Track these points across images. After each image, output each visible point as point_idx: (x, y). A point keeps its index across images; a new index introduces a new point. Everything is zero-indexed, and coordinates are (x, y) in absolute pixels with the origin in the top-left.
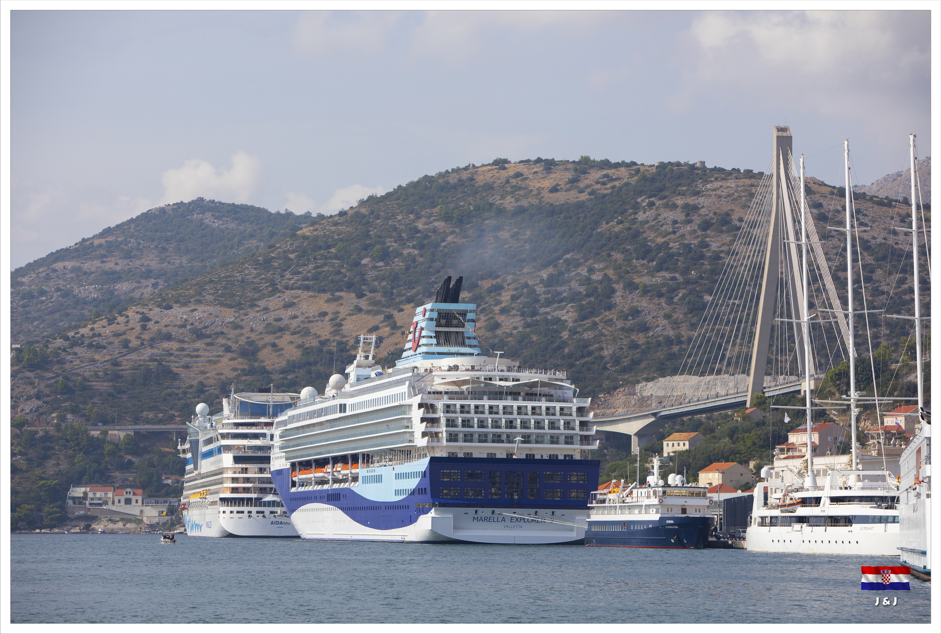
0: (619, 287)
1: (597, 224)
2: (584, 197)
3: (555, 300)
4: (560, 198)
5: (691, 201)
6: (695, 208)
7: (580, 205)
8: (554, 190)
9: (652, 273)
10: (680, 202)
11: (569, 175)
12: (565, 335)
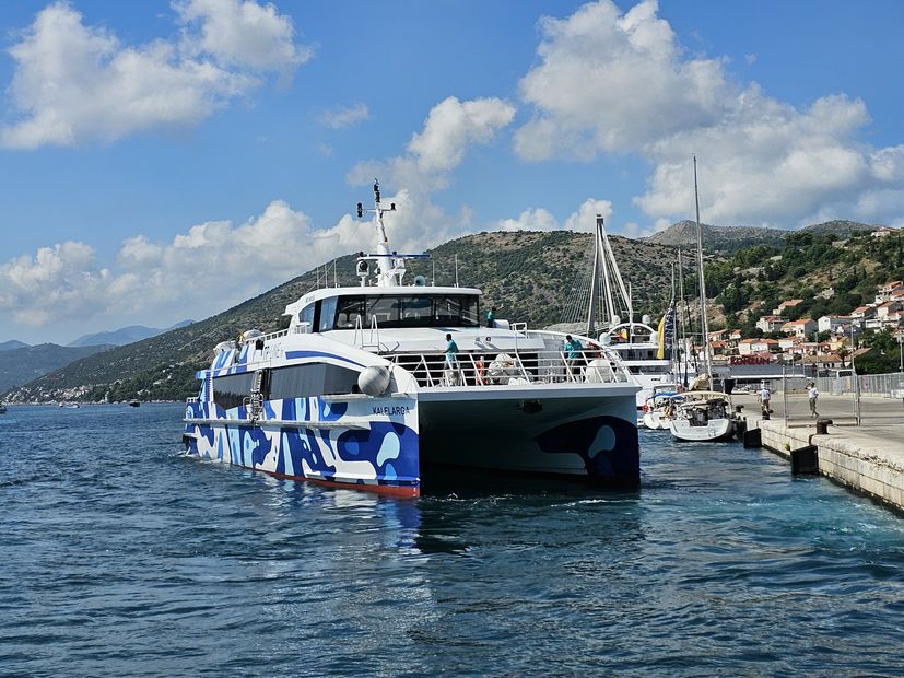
0: (535, 286)
1: (526, 259)
2: (520, 247)
3: (508, 292)
4: (509, 248)
5: (566, 247)
6: (568, 250)
7: (518, 251)
8: (507, 244)
9: (549, 279)
10: (561, 248)
11: (514, 238)
12: (512, 307)
